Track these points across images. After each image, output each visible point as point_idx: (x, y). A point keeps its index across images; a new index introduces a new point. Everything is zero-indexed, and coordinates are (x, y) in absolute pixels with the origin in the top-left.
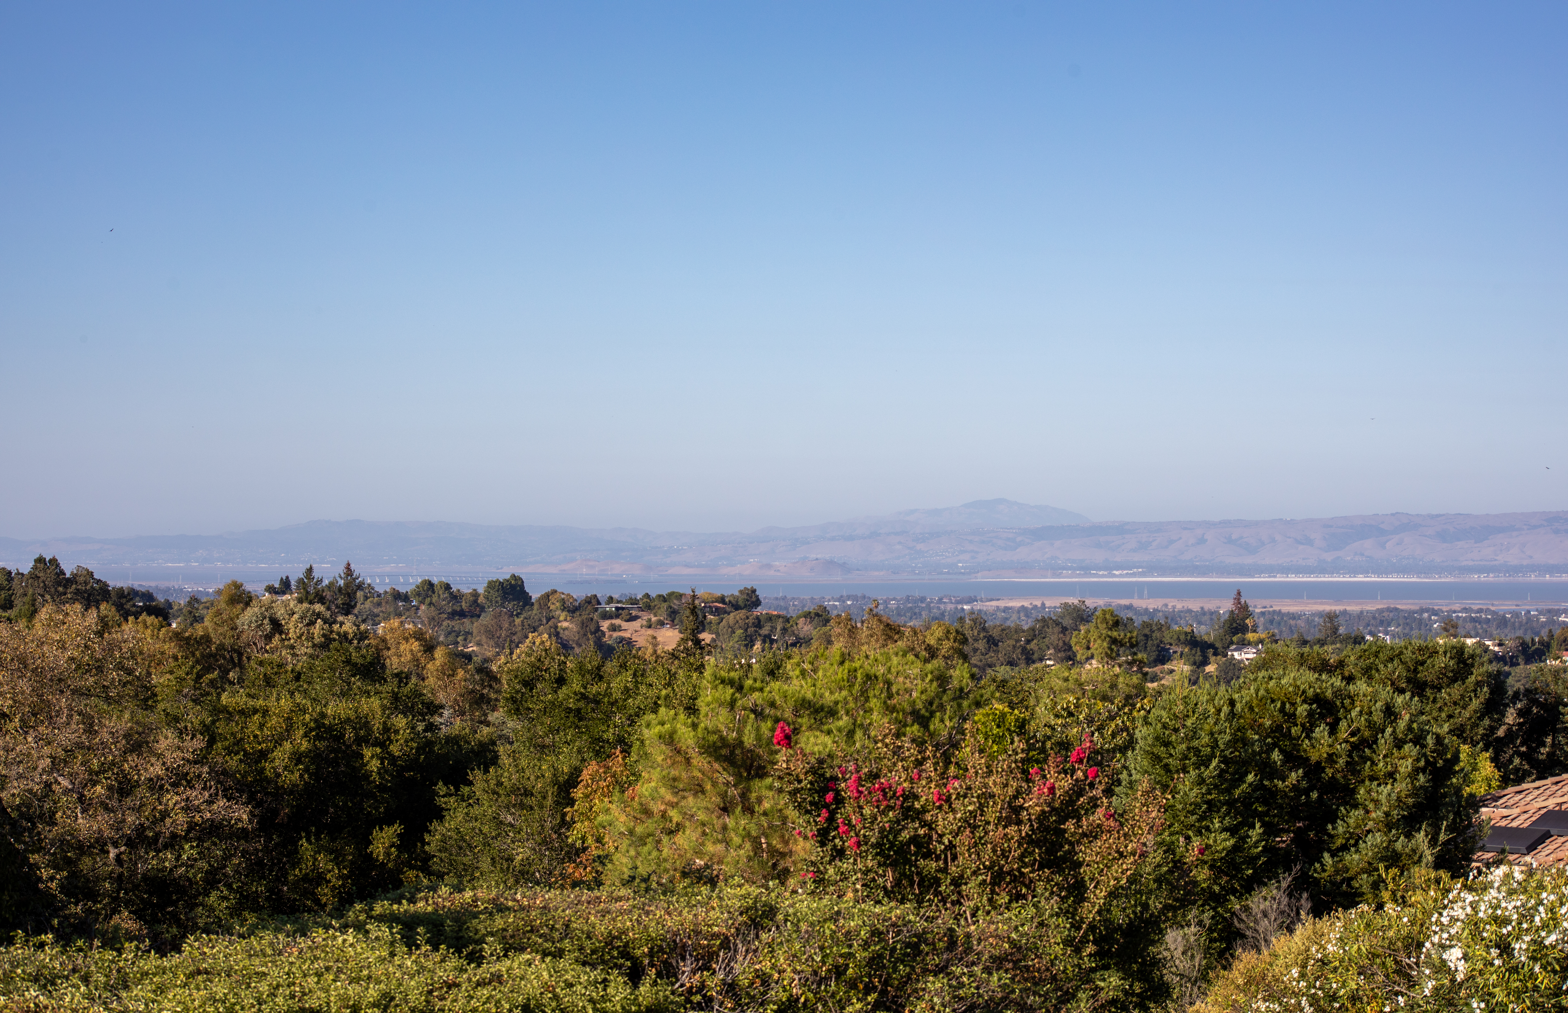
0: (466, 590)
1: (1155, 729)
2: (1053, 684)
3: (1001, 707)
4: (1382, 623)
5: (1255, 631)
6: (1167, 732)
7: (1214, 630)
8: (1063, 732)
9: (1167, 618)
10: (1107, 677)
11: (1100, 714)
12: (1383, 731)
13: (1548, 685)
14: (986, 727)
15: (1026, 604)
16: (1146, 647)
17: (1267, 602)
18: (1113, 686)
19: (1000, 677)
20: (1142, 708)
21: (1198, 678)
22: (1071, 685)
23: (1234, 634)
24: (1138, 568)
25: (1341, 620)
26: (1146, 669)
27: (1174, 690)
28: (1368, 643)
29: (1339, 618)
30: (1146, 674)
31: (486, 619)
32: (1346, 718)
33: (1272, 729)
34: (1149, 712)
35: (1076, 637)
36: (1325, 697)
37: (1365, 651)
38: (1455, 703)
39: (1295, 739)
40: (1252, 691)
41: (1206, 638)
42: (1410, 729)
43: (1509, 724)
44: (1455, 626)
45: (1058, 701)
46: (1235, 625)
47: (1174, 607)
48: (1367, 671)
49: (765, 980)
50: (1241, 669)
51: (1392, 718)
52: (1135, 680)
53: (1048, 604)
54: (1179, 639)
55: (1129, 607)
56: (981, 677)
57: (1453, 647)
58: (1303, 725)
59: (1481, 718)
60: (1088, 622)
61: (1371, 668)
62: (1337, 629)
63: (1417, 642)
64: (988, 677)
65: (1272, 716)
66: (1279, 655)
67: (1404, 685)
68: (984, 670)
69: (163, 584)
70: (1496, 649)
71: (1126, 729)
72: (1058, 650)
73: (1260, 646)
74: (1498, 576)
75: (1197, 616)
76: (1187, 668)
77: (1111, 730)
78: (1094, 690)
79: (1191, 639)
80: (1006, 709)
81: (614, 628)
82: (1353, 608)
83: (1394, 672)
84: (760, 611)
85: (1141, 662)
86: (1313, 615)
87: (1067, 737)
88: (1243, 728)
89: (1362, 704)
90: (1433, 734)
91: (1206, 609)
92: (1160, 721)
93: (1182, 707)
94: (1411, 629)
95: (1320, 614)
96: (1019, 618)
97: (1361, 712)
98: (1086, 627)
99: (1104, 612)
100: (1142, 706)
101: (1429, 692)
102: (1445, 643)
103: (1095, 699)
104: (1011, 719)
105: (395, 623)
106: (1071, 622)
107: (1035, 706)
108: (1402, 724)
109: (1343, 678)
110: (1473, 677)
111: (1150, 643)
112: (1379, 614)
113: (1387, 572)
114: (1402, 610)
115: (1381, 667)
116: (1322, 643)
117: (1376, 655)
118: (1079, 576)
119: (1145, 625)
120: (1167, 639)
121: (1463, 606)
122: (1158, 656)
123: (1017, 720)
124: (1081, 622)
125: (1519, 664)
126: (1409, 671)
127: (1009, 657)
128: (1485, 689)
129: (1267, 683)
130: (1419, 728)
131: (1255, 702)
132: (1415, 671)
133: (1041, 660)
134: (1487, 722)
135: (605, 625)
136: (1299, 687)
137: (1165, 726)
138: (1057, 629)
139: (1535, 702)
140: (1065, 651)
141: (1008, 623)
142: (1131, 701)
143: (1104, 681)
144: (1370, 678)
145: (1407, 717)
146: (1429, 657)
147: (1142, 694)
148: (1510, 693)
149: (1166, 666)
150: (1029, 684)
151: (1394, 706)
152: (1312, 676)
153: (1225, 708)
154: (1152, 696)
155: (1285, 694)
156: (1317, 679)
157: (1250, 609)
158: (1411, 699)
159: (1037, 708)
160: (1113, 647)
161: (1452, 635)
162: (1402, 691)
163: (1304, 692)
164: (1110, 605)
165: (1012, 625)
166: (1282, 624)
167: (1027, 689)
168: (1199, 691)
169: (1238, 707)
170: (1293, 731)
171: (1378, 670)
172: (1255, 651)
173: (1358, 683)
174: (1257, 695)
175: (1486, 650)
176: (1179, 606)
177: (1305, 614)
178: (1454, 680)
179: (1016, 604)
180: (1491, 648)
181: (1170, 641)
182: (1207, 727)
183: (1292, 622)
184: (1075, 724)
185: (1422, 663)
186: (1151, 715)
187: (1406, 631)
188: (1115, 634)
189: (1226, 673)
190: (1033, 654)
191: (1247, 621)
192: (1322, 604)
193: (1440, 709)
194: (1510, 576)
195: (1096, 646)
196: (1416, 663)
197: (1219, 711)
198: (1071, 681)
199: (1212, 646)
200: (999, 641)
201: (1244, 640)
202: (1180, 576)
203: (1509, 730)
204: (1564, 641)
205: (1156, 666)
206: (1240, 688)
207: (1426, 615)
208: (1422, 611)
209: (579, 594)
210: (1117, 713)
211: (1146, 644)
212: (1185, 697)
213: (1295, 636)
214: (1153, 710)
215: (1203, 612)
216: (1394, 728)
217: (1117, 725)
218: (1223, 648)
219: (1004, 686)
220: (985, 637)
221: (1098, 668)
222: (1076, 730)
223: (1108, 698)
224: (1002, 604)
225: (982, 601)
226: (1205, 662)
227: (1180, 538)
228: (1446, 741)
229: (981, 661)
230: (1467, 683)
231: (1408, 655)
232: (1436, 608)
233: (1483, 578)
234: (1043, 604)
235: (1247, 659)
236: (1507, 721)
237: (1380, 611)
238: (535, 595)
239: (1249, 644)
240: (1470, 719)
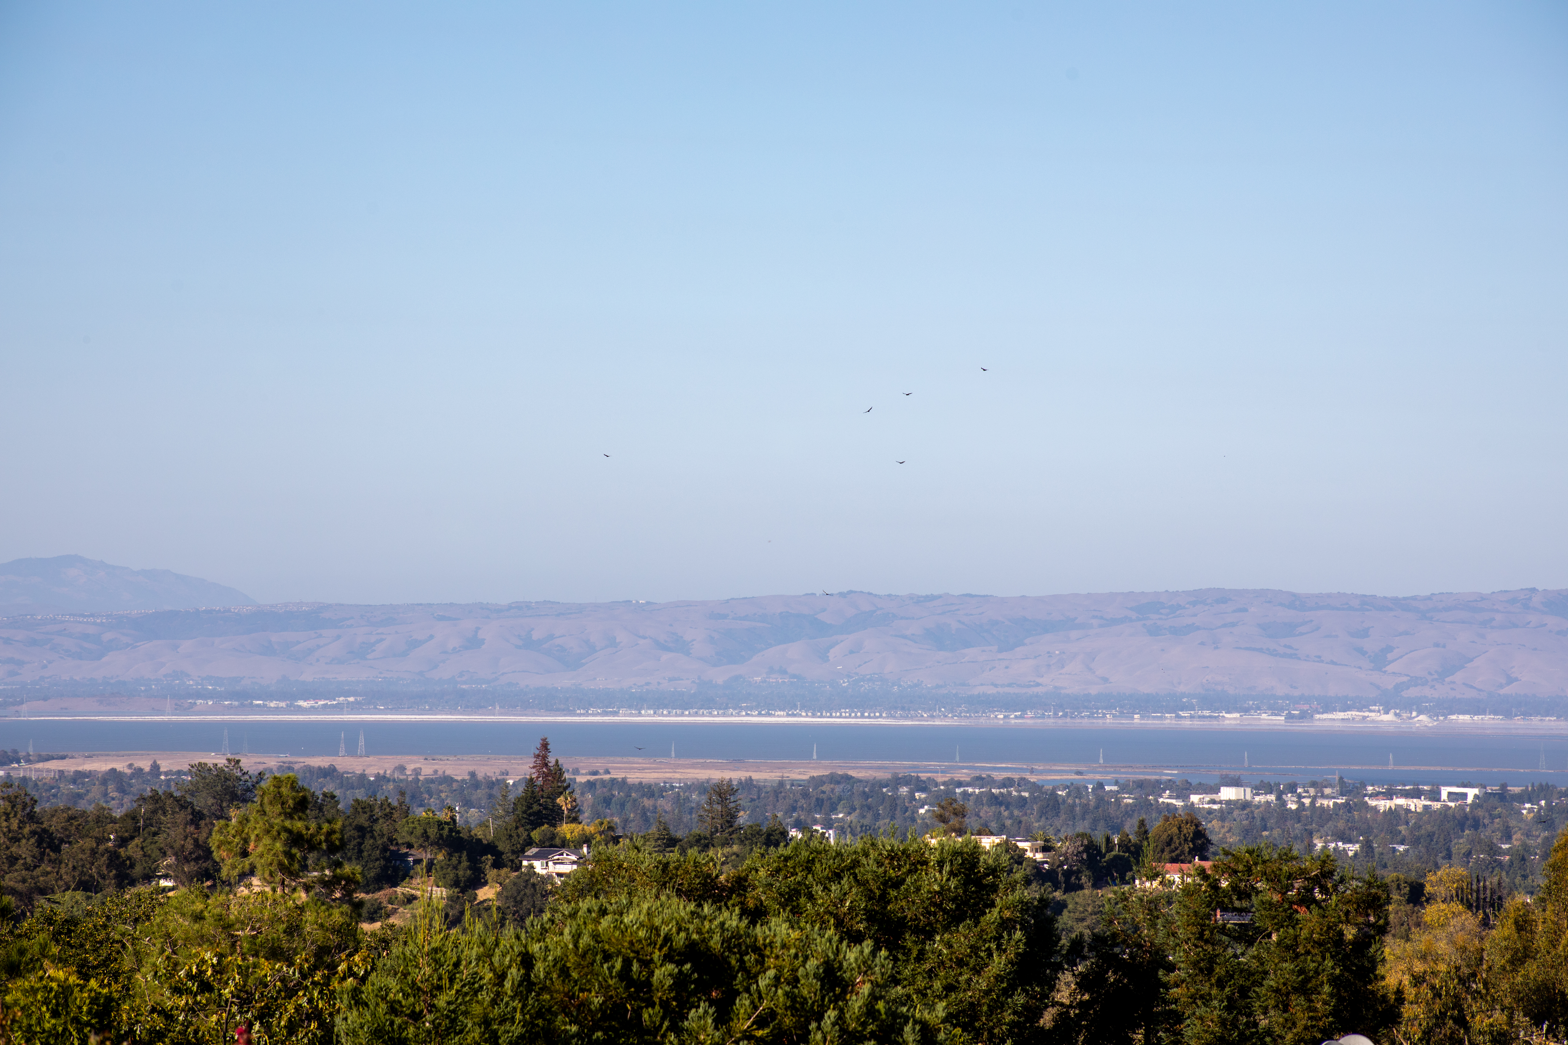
1: (373, 1015)
2: (171, 926)
3: (61, 975)
4: (819, 804)
5: (575, 820)
6: (398, 1021)
7: (496, 818)
8: (187, 1024)
9: (403, 794)
10: (282, 911)
11: (266, 986)
12: (819, 1017)
13: (1136, 928)
14: (29, 1016)
15: (121, 766)
16: (360, 852)
17: (598, 764)
18: (293, 929)
19: (61, 913)
20: (350, 973)
21: (462, 913)
22: (208, 927)
23: (535, 825)
24: (347, 694)
25: (743, 799)
26: (360, 896)
27: (414, 939)
28: (792, 844)
29: (739, 795)
30: (360, 904)
32: (748, 990)
33: (604, 1012)
34: (363, 980)
35: (220, 831)
36: (708, 948)
37: (787, 859)
38: (961, 963)
39: (648, 1032)
40: (567, 937)
41: (479, 833)
42: (870, 1011)
43: (1062, 1005)
44: (961, 813)
45: (181, 960)
46: (536, 807)
47: (417, 772)
48: (789, 900)
50: (545, 895)
51: (838, 990)
52: (337, 917)
53: (164, 766)
54: (425, 835)
55: (329, 773)
56: (24, 914)
57: (956, 853)
58: (664, 1004)
59: (1007, 992)
60: (245, 801)
61: (798, 893)
62: (734, 817)
63: (887, 843)
64: (37, 915)
65: (604, 988)
66: (620, 867)
67: (861, 927)
68: (31, 900)
70: (1039, 856)
71: (316, 1014)
72: (183, 858)
73: (585, 850)
74: (1043, 716)
75: (462, 789)
76: (440, 893)
77: (285, 1017)
78: (254, 937)
79: (450, 836)
80: (73, 979)
82: (764, 776)
83: (842, 901)
85: (350, 880)
86: (688, 788)
87: (196, 1032)
88: (549, 1010)
89: (779, 962)
90: (916, 1022)
91: (480, 776)
92: (384, 998)
93: (428, 970)
94: (877, 817)
95: (702, 787)
96: (105, 794)
97: (777, 978)
98: (242, 811)
99: (278, 782)
100: (350, 969)
101: (909, 940)
102: (942, 845)
103: (256, 955)
104: (82, 998)
106: (210, 801)
107: (132, 970)
108: (856, 1004)
109: (744, 912)
110: (995, 911)
111: (368, 842)
112: (815, 788)
113: (830, 707)
114: (860, 781)
115: (818, 890)
116: (704, 843)
117: (808, 866)
118: (230, 710)
119: (360, 807)
120: (403, 836)
121: (977, 773)
122: (384, 868)
123: (94, 1001)
124: (231, 801)
125: (1081, 887)
126: (870, 899)
127: (82, 873)
128: (1018, 935)
129: (597, 922)
130: (888, 1011)
131: (572, 958)
132: (884, 899)
133: (149, 877)
134: (1020, 999)
136: (657, 929)
137: (394, 1009)
138: (183, 816)
139: (1113, 962)
140: (197, 860)
141: (82, 805)
142: (327, 959)
143: (275, 920)
144: (797, 911)
145: (866, 989)
146: (910, 872)
147: (351, 945)
148: (1064, 941)
149: (399, 890)
150: (121, 928)
151: (840, 967)
152: (682, 908)
153: (514, 970)
154: (369, 948)
155: (631, 943)
156: (692, 913)
157: (567, 776)
158: (874, 953)
159: (138, 976)
160: (294, 851)
161: (954, 830)
162: (856, 938)
163: (668, 939)
164: (290, 769)
165: (91, 808)
166: (628, 806)
167: (117, 937)
168: (464, 938)
169: (540, 968)
170: (646, 1016)
171: (811, 897)
172: (573, 858)
173: (774, 921)
174: (576, 945)
175: (1019, 858)
176: (427, 770)
177: (672, 788)
178: (955, 919)
179: (100, 766)
180: (1029, 854)
181: (408, 839)
182: (477, 1009)
183: (647, 803)
184: (213, 1007)
185: (897, 884)
186: (367, 988)
187: (866, 822)
188: (299, 825)
189: (518, 903)
190: (132, 866)
191: (560, 800)
192: (704, 766)
193: (931, 974)
194: (1065, 716)
195: (260, 849)
196: (885, 884)
197: (501, 977)
198: (209, 920)
199: (491, 848)
200: (62, 841)
201: (553, 836)
202: (430, 711)
203: (1062, 1019)
204: (1169, 844)
205: (380, 889)
206: (544, 931)
207: (904, 790)
208: (897, 781)
210: (299, 984)
211: (360, 844)
212: (436, 950)
213: (653, 829)
214: (373, 977)
215: (474, 782)
216: (841, 1011)
217: (298, 1008)
218: (513, 852)
219: (70, 931)
220: (33, 833)
221: (262, 893)
222: (214, 1018)
223: (282, 953)
224: (70, 766)
225: (28, 761)
226: (478, 881)
227: (431, 637)
228: (941, 1036)
229: (24, 881)
230: (983, 924)
231: (869, 865)
232: (924, 776)
233: (1014, 719)
234: (155, 767)
235: (560, 875)
236: (1058, 997)
237: (817, 782)
239: (564, 844)
240: (987, 993)
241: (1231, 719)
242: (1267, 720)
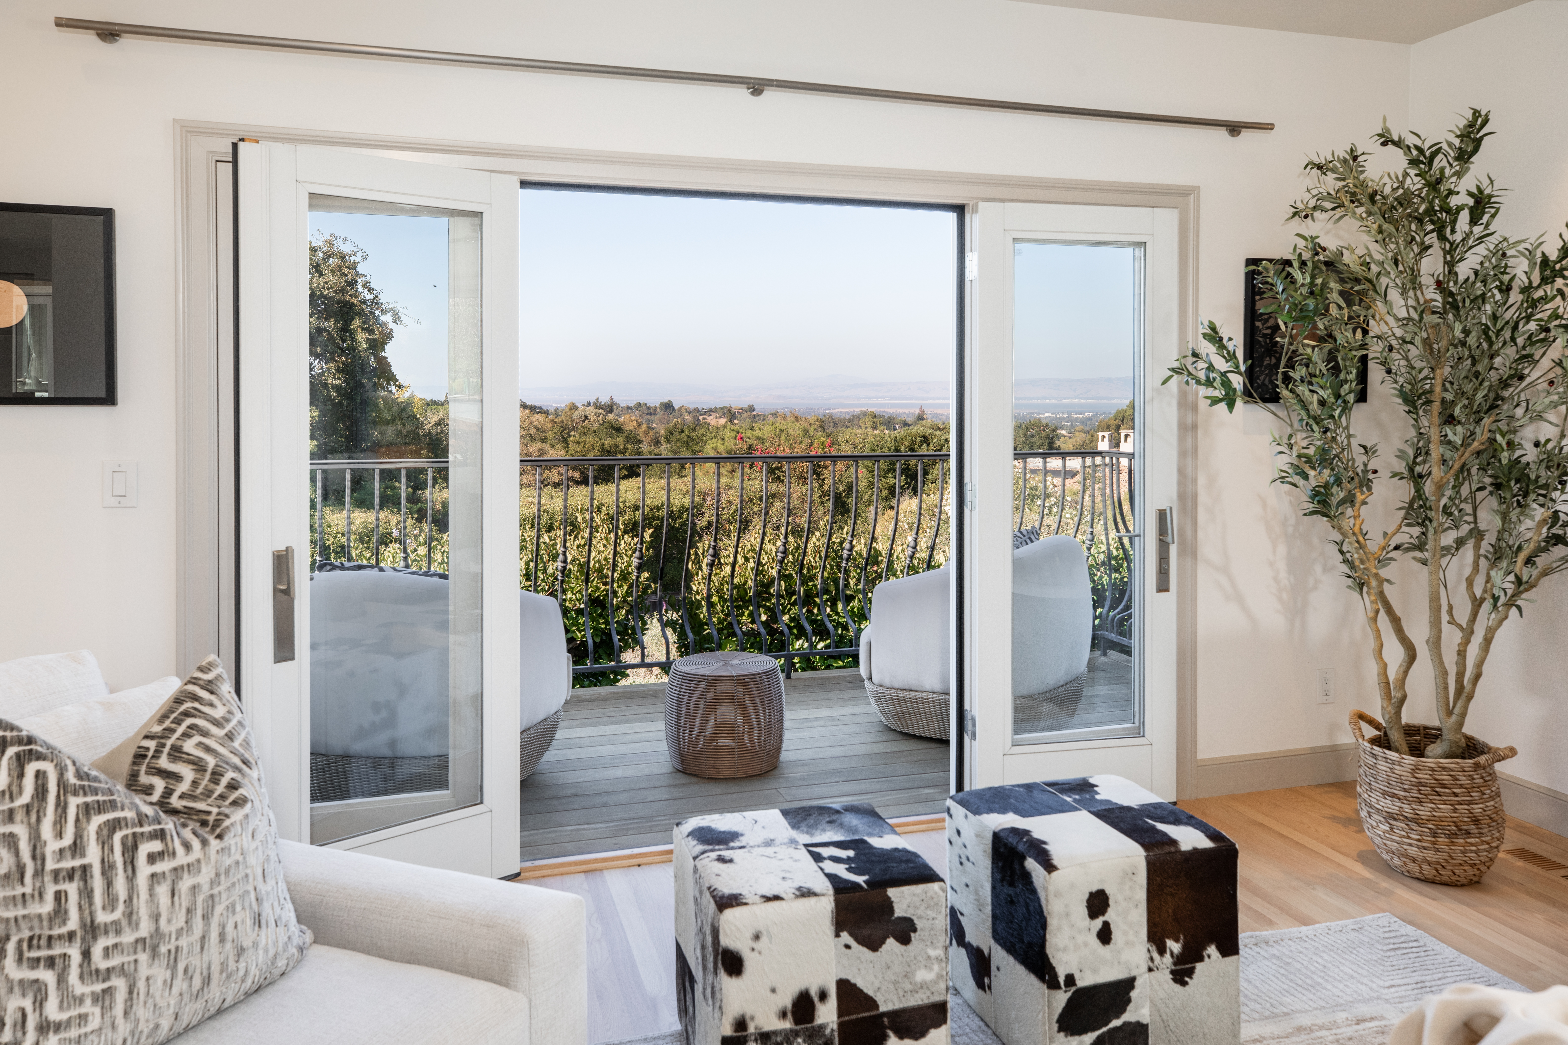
0: (652, 405)
7: (912, 419)
31: (659, 416)
49: (730, 502)
69: (545, 404)
72: (854, 425)
75: (906, 414)
81: (704, 419)
84: (755, 413)
91: (909, 412)
105: (628, 416)
135: (701, 418)
140: (856, 425)
176: (901, 411)
179: (845, 410)
202: (901, 401)
209: (692, 407)
224: (840, 410)
238: (676, 407)
241: (1048, 401)
242: (1054, 401)
